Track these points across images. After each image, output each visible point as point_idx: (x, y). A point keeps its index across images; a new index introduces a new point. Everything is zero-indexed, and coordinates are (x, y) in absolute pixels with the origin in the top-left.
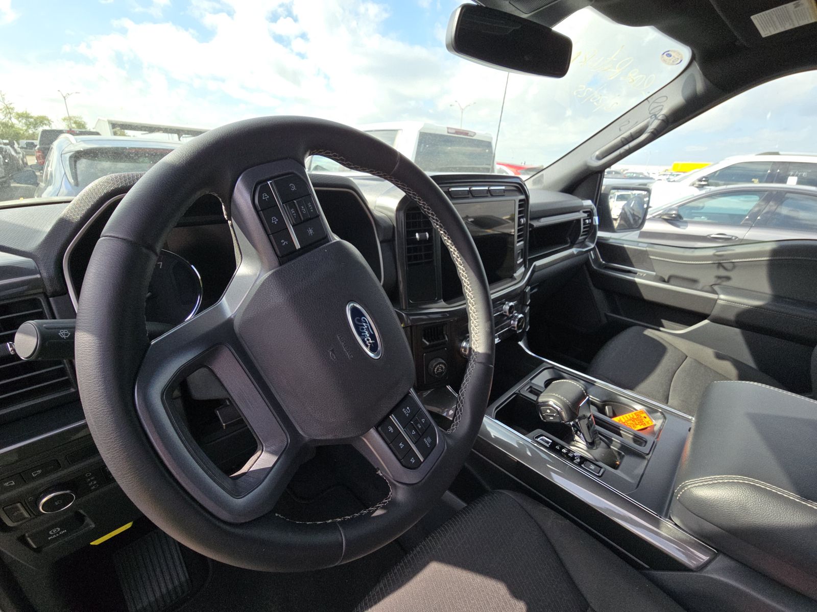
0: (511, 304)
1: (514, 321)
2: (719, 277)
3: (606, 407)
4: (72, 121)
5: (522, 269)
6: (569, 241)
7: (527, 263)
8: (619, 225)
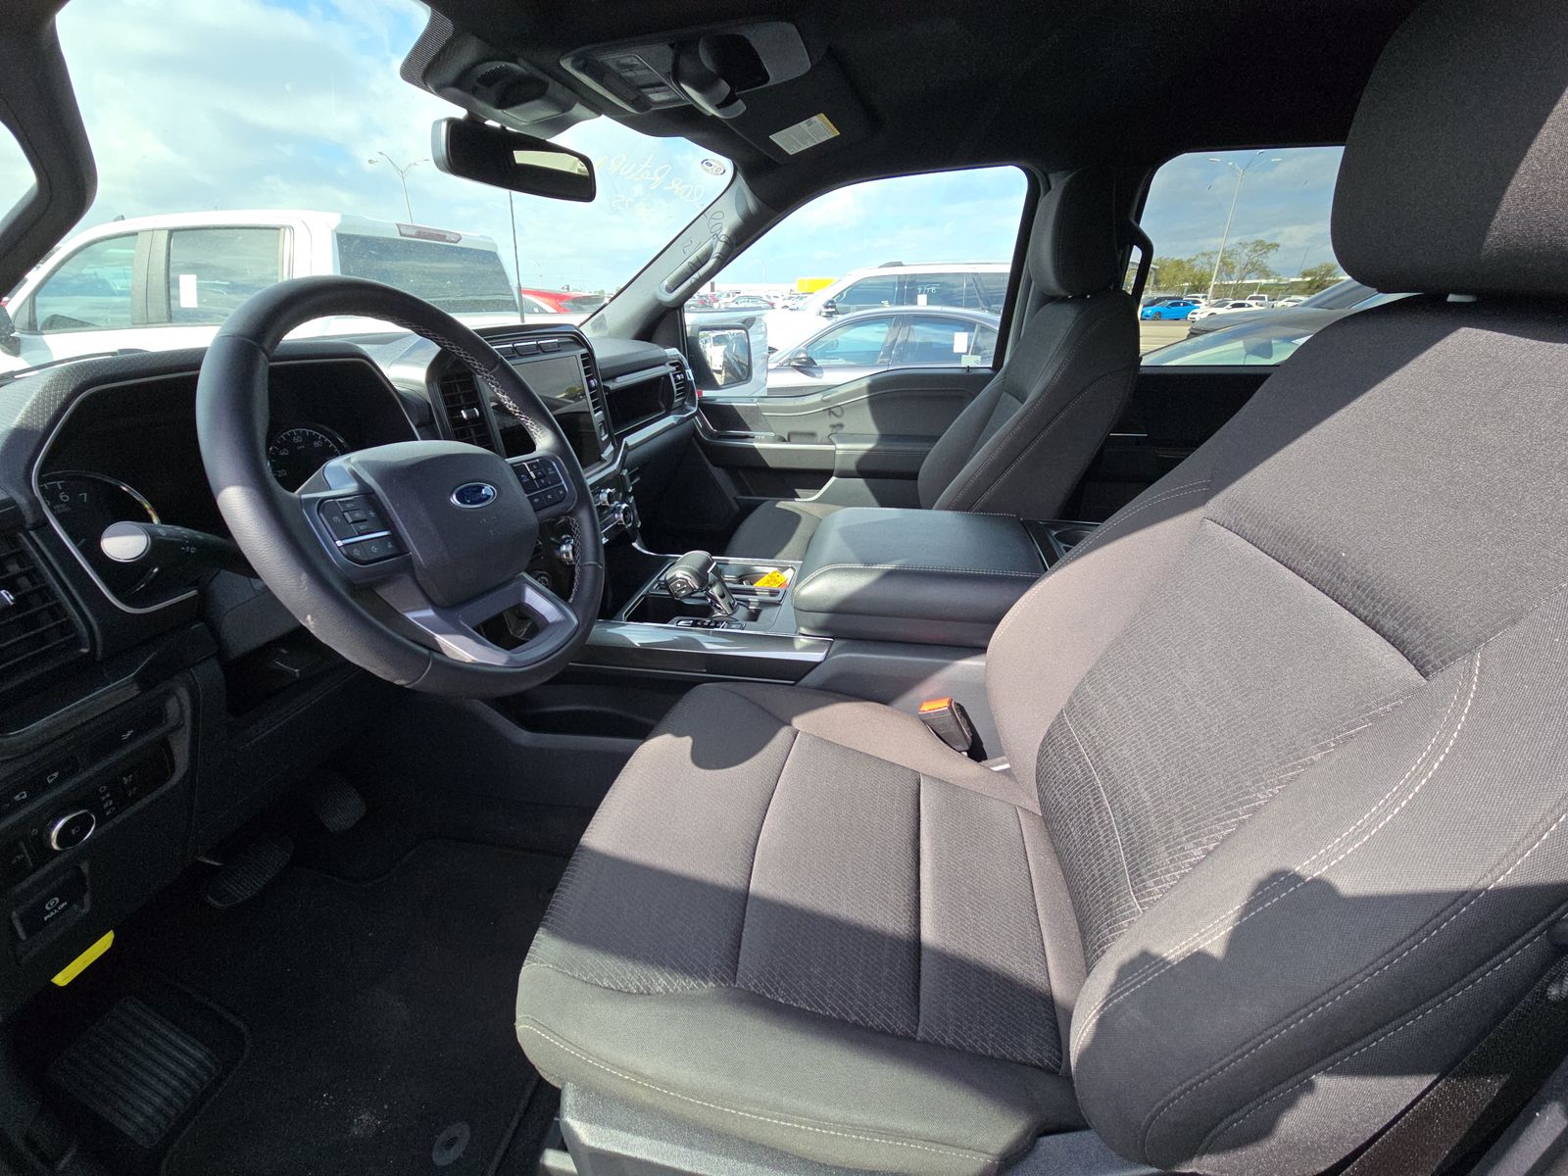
0: (608, 490)
1: (619, 513)
2: (833, 426)
3: (745, 578)
5: (610, 448)
6: (663, 406)
7: (616, 440)
8: (726, 379)
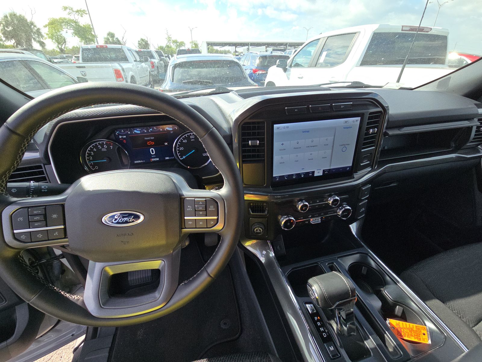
1: (340, 210)
3: (398, 306)
4: (193, 43)
